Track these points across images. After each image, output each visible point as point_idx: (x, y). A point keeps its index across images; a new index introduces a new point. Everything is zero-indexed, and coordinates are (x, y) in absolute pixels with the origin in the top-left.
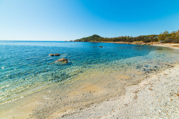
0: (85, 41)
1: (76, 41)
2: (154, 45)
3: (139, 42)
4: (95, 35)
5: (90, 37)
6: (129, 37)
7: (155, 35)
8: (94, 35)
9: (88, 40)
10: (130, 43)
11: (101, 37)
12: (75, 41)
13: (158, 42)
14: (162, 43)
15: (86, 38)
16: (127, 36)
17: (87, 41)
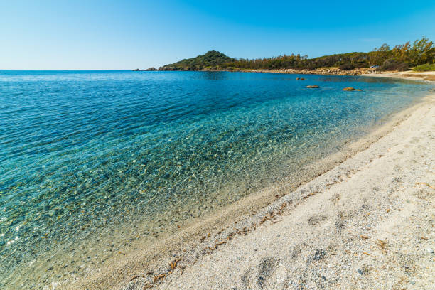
0: (189, 69)
1: (166, 70)
2: (364, 74)
3: (331, 70)
4: (214, 52)
5: (201, 57)
6: (299, 56)
7: (362, 53)
8: (210, 52)
9: (198, 66)
10: (312, 72)
11: (228, 58)
12: (161, 69)
13: (370, 69)
14: (377, 70)
15: (191, 60)
16: (296, 55)
17: (194, 69)
